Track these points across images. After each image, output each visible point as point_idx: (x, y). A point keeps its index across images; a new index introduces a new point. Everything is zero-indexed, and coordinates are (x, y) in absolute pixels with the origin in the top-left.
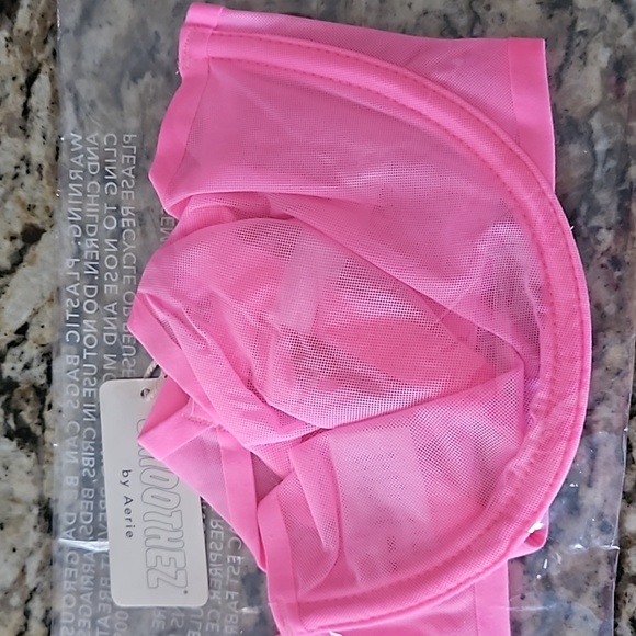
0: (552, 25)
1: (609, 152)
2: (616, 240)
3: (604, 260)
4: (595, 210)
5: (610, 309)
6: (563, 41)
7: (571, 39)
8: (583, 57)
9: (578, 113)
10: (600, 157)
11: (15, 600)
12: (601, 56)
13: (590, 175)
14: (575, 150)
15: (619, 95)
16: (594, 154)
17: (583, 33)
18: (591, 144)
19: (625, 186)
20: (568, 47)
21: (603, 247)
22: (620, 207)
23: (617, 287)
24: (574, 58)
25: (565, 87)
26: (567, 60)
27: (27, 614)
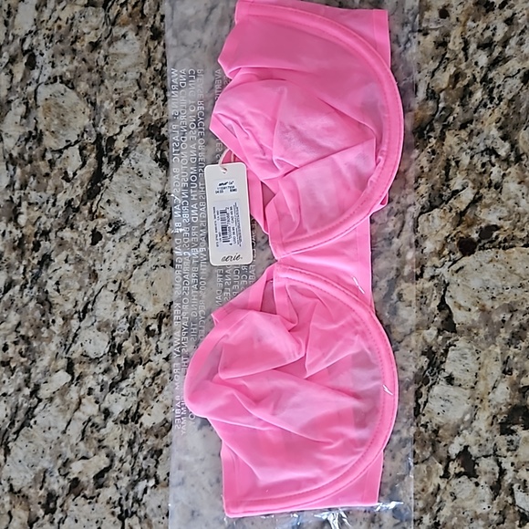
0: (437, 51)
1: (444, 108)
2: (436, 143)
3: (429, 150)
4: (432, 129)
5: (426, 170)
6: (439, 60)
7: (442, 60)
8: (445, 68)
9: (436, 89)
10: (440, 109)
11: (137, 233)
12: (451, 69)
13: (434, 115)
14: (431, 103)
15: (454, 87)
16: (438, 107)
17: (448, 59)
18: (438, 103)
19: (446, 123)
20: (440, 63)
21: (430, 145)
22: (441, 131)
23: (431, 162)
24: (441, 67)
25: (434, 78)
26: (438, 67)
27: (141, 240)
